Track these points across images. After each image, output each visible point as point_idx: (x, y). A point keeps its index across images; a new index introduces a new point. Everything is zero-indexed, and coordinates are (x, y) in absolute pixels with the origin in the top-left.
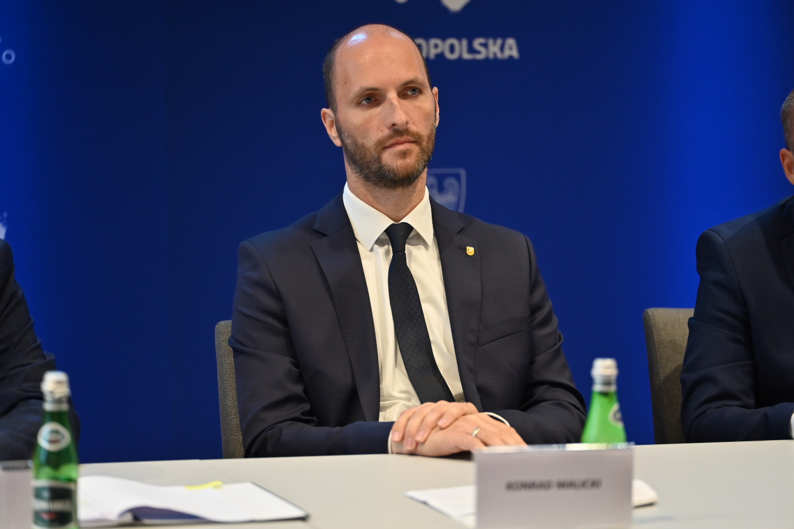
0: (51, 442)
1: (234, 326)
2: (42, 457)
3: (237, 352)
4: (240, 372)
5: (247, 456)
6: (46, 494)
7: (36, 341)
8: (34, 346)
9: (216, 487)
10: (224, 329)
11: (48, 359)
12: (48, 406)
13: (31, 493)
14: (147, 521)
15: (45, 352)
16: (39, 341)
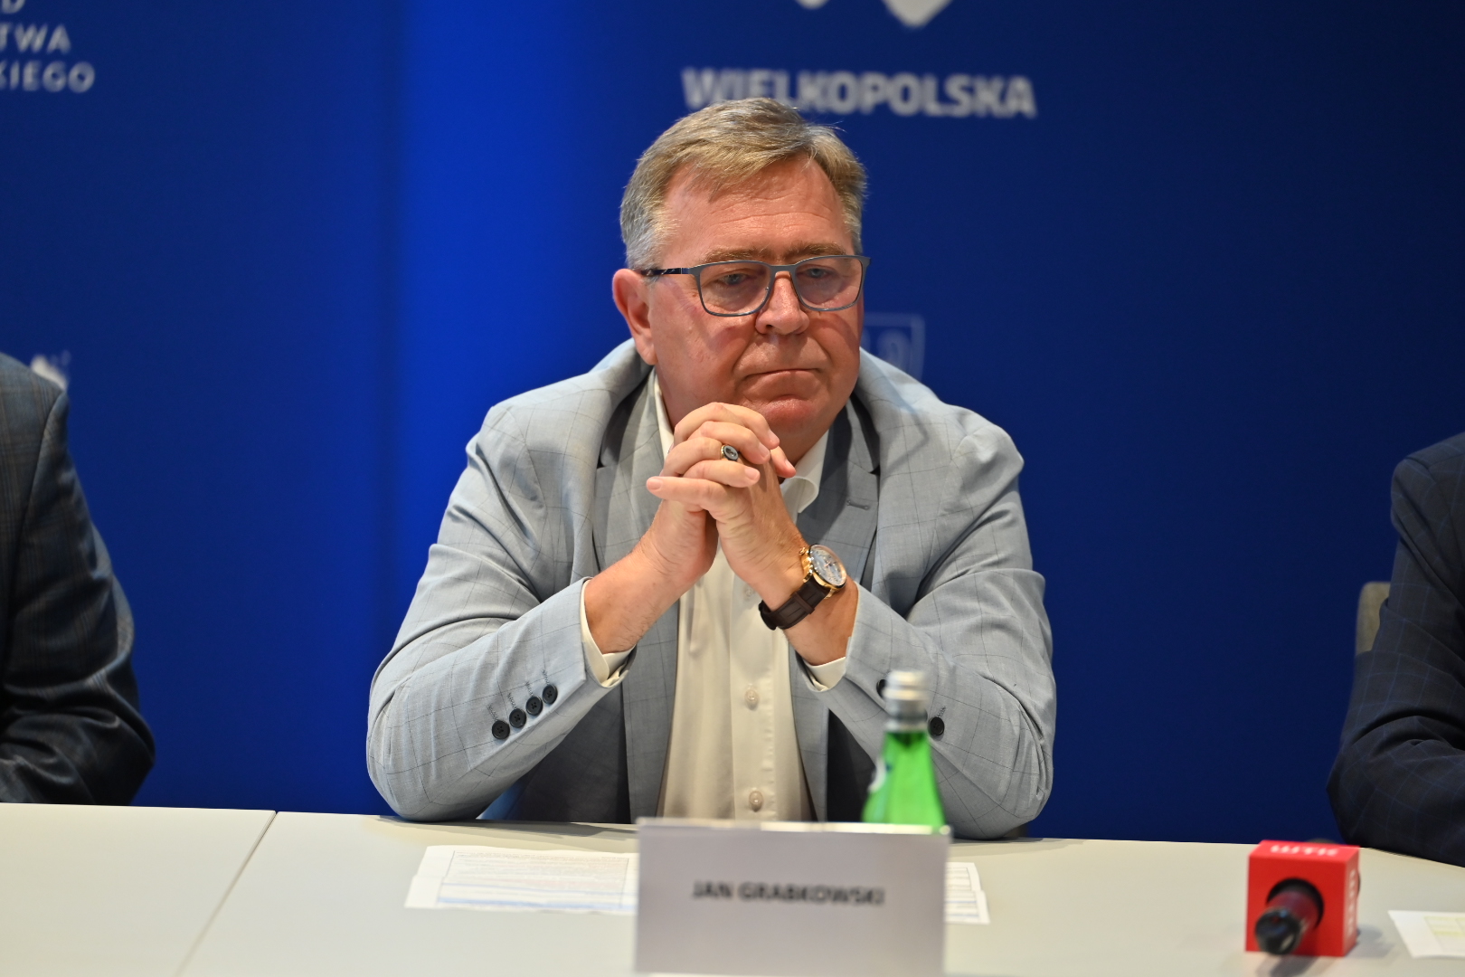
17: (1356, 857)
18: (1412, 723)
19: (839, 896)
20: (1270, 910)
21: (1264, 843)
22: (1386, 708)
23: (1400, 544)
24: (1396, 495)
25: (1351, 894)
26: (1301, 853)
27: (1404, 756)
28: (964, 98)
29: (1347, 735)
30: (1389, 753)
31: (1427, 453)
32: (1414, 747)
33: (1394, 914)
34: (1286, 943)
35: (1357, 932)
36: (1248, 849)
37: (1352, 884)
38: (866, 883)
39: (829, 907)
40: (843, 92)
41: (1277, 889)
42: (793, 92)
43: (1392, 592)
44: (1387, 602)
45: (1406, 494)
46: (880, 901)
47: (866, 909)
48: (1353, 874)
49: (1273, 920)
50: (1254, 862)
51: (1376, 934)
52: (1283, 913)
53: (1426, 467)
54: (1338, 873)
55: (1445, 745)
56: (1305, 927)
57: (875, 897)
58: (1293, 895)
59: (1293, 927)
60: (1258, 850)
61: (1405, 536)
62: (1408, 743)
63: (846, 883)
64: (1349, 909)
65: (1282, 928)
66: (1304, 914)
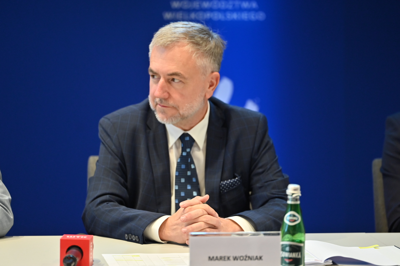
0: (291, 221)
1: (383, 162)
2: (285, 228)
3: (385, 176)
4: (386, 186)
5: (390, 231)
6: (288, 249)
7: (279, 168)
8: (278, 170)
9: (375, 248)
10: (377, 163)
11: (285, 177)
12: (289, 202)
13: (280, 248)
15: (284, 174)
16: (281, 168)
17: (92, 238)
18: (107, 197)
20: (67, 255)
21: (64, 235)
22: (99, 193)
23: (101, 143)
24: (100, 129)
25: (91, 249)
26: (76, 237)
27: (105, 207)
29: (87, 201)
30: (100, 207)
31: (109, 116)
32: (107, 205)
33: (103, 255)
34: (73, 265)
35: (93, 261)
36: (60, 237)
37: (91, 246)
41: (69, 249)
43: (99, 158)
44: (98, 161)
45: (103, 128)
48: (91, 243)
49: (69, 258)
50: (62, 241)
51: (99, 261)
52: (71, 256)
53: (109, 120)
54: (87, 243)
55: (116, 204)
56: (78, 260)
58: (74, 250)
59: (74, 260)
60: (62, 237)
61: (103, 141)
62: (105, 203)
64: (91, 254)
65: (71, 260)
66: (77, 256)
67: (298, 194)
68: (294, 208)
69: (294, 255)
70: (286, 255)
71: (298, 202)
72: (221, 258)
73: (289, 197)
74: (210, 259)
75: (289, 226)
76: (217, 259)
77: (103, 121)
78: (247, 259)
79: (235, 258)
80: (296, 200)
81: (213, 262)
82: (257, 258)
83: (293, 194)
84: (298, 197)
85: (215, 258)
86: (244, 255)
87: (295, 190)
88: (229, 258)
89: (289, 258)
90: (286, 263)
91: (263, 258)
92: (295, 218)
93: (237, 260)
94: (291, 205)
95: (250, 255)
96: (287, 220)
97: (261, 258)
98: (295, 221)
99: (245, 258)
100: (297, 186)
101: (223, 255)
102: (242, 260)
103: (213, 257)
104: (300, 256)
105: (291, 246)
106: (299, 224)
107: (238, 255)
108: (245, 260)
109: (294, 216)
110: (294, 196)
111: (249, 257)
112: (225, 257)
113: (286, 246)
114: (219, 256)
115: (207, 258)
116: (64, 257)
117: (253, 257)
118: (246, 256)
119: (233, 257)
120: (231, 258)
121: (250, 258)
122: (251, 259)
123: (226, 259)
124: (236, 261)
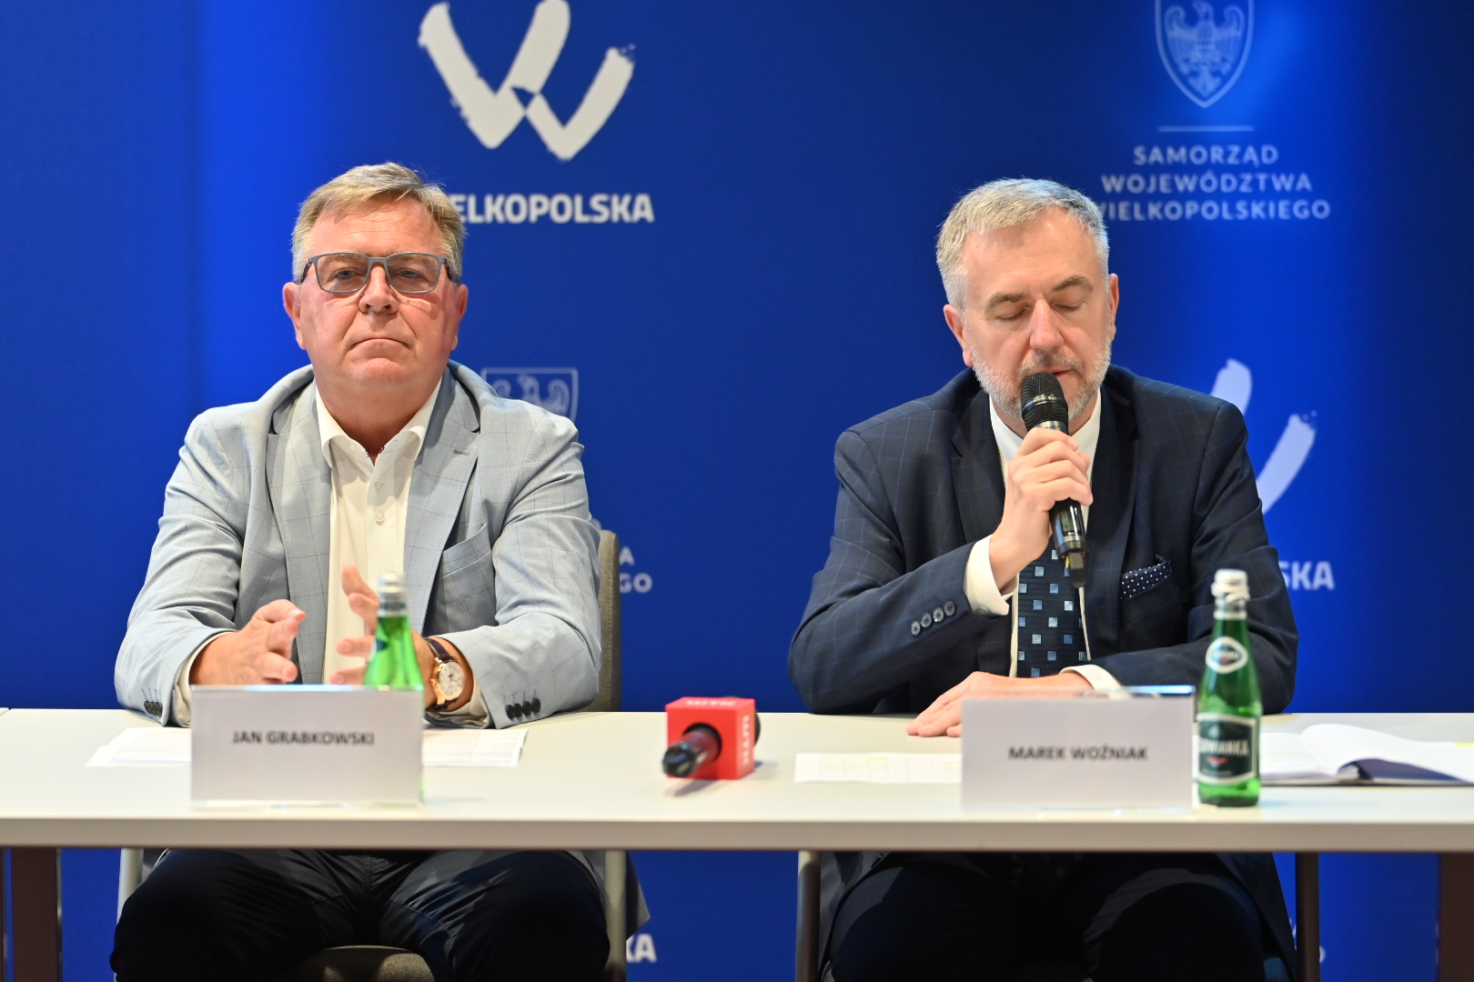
0: (1225, 662)
2: (1210, 682)
6: (1214, 732)
12: (1220, 615)
13: (1196, 729)
14: (1377, 780)
19: (341, 739)
20: (680, 744)
21: (682, 699)
25: (745, 734)
28: (604, 210)
34: (683, 768)
35: (755, 763)
38: (360, 729)
39: (334, 747)
40: (516, 208)
41: (689, 730)
42: (480, 209)
45: (845, 457)
46: (372, 742)
47: (362, 748)
48: (746, 718)
49: (677, 751)
50: (671, 711)
52: (685, 746)
57: (368, 739)
58: (698, 735)
59: (691, 757)
63: (346, 730)
65: (681, 757)
66: (704, 748)
67: (1241, 593)
68: (1231, 629)
69: (1231, 748)
70: (1212, 747)
71: (1242, 615)
72: (1041, 753)
73: (1219, 602)
74: (1015, 754)
75: (1220, 677)
76: (1031, 753)
77: (847, 438)
78: (1108, 754)
79: (1078, 754)
80: (1236, 609)
81: (1019, 763)
82: (1132, 753)
83: (1226, 594)
84: (1242, 603)
85: (1026, 751)
86: (1099, 744)
87: (1234, 583)
88: (1061, 753)
89: (1219, 756)
90: (1210, 768)
91: (1149, 753)
92: (1231, 655)
93: (1083, 756)
94: (1225, 623)
95: (1116, 744)
96: (1213, 658)
97: (1142, 754)
98: (1232, 661)
99: (1102, 752)
100: (1240, 575)
101: (1046, 744)
102: (1096, 757)
103: (1021, 751)
104: (1245, 751)
105: (1222, 725)
106: (1245, 669)
107: (1084, 744)
108: (1104, 757)
109: (1231, 649)
110: (1230, 598)
111: (1113, 751)
112: (1050, 751)
113: (1211, 724)
114: (1035, 748)
115: (1006, 753)
116: (674, 744)
117: (1123, 751)
118: (1105, 749)
119: (1072, 751)
120: (1068, 753)
121: (1117, 754)
122: (1118, 756)
123: (1054, 754)
124: (1079, 762)
